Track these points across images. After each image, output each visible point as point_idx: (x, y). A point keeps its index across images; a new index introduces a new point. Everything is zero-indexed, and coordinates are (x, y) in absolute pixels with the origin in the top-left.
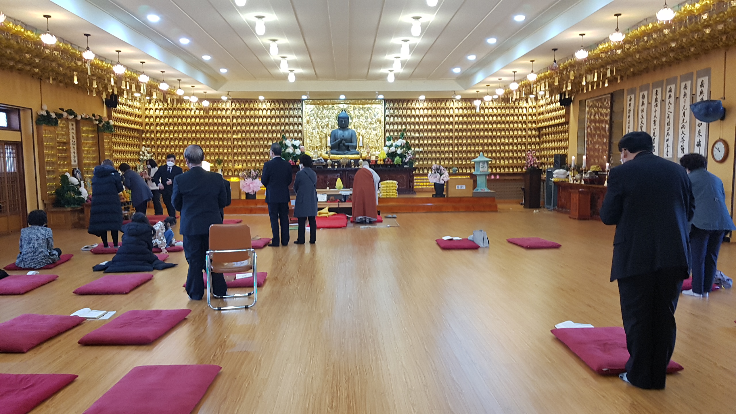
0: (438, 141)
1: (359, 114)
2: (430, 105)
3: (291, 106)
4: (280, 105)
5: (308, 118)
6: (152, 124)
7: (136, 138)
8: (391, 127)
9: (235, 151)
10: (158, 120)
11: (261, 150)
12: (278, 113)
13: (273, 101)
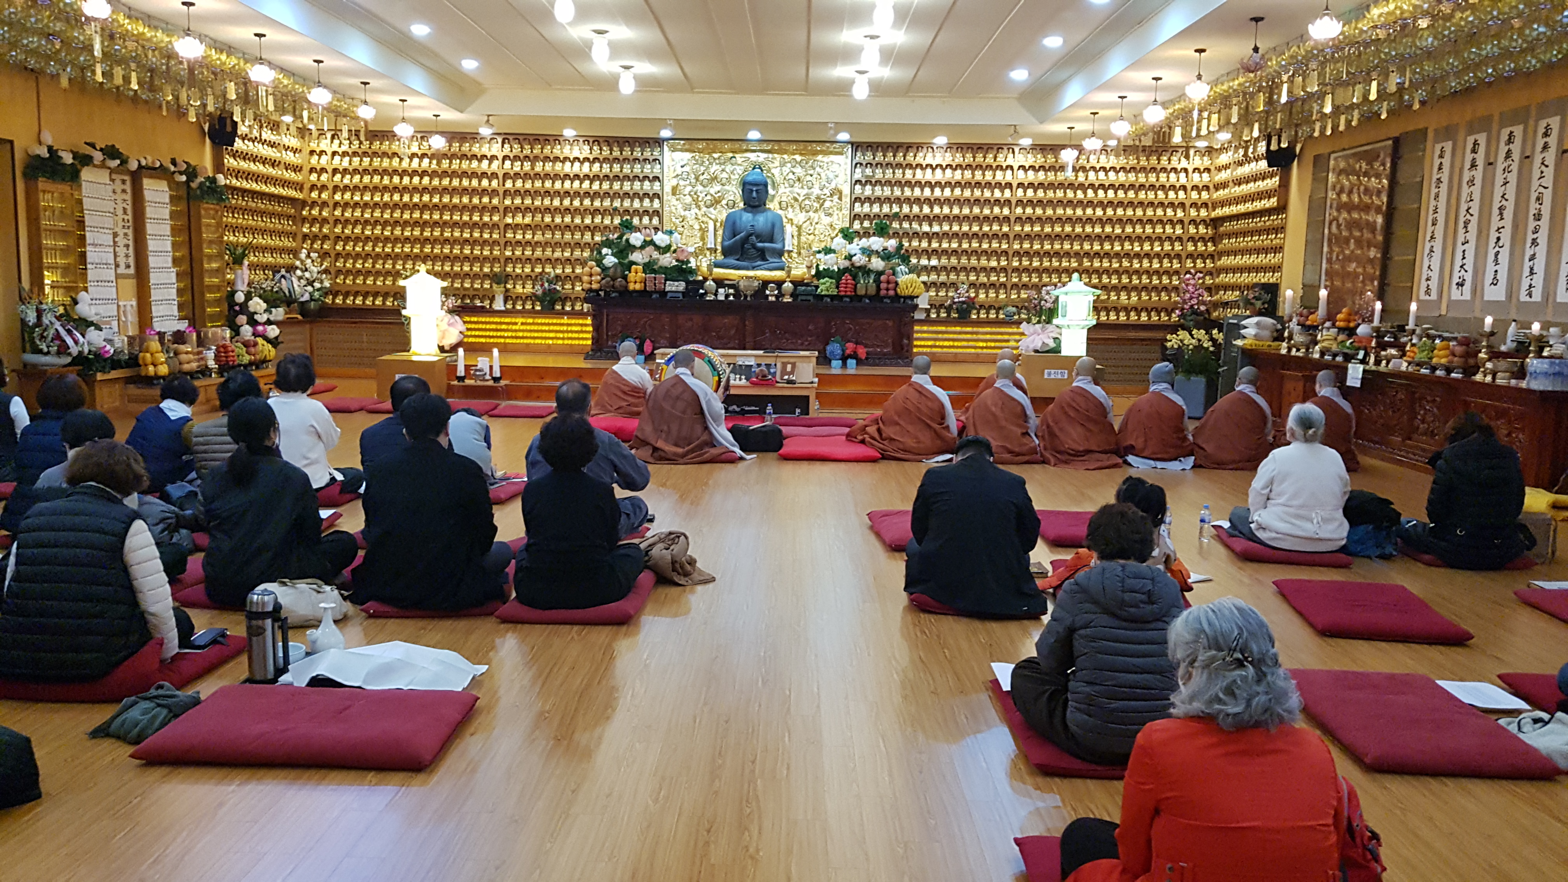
0: (975, 244)
1: (791, 176)
2: (959, 159)
3: (637, 154)
4: (611, 150)
5: (674, 182)
6: (324, 187)
7: (289, 217)
8: (866, 208)
9: (508, 253)
10: (338, 177)
11: (567, 254)
12: (606, 168)
13: (598, 141)
